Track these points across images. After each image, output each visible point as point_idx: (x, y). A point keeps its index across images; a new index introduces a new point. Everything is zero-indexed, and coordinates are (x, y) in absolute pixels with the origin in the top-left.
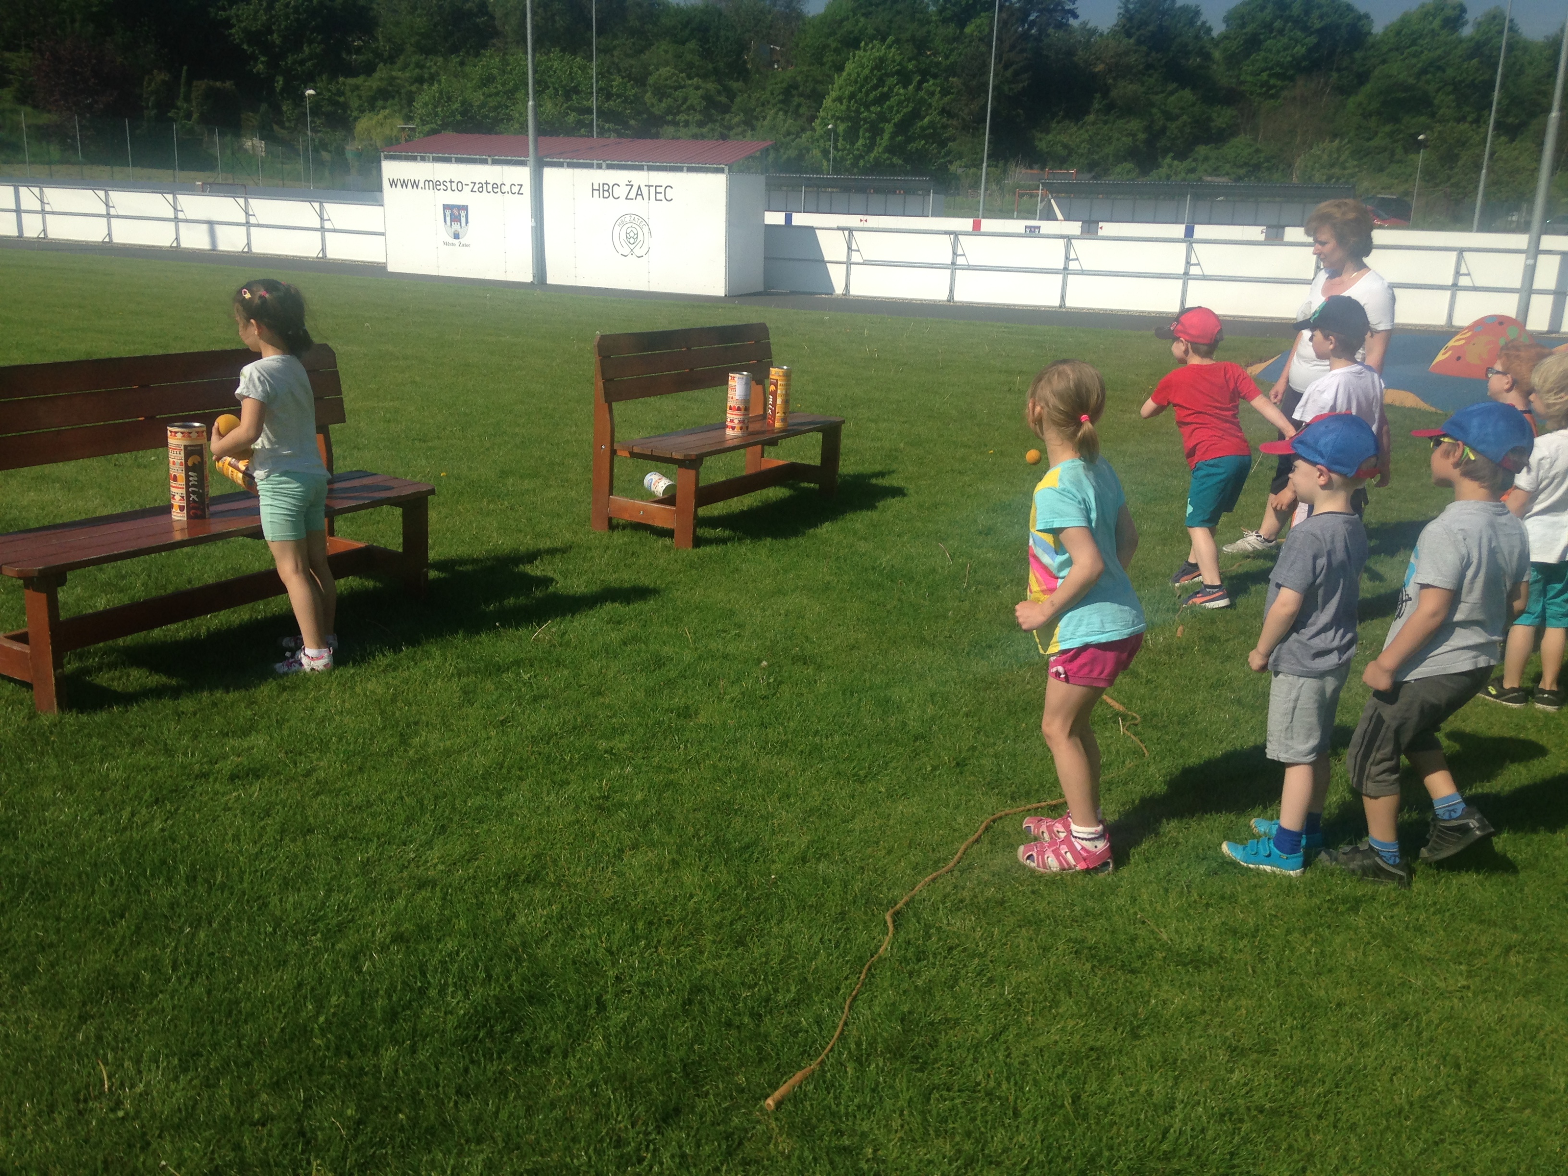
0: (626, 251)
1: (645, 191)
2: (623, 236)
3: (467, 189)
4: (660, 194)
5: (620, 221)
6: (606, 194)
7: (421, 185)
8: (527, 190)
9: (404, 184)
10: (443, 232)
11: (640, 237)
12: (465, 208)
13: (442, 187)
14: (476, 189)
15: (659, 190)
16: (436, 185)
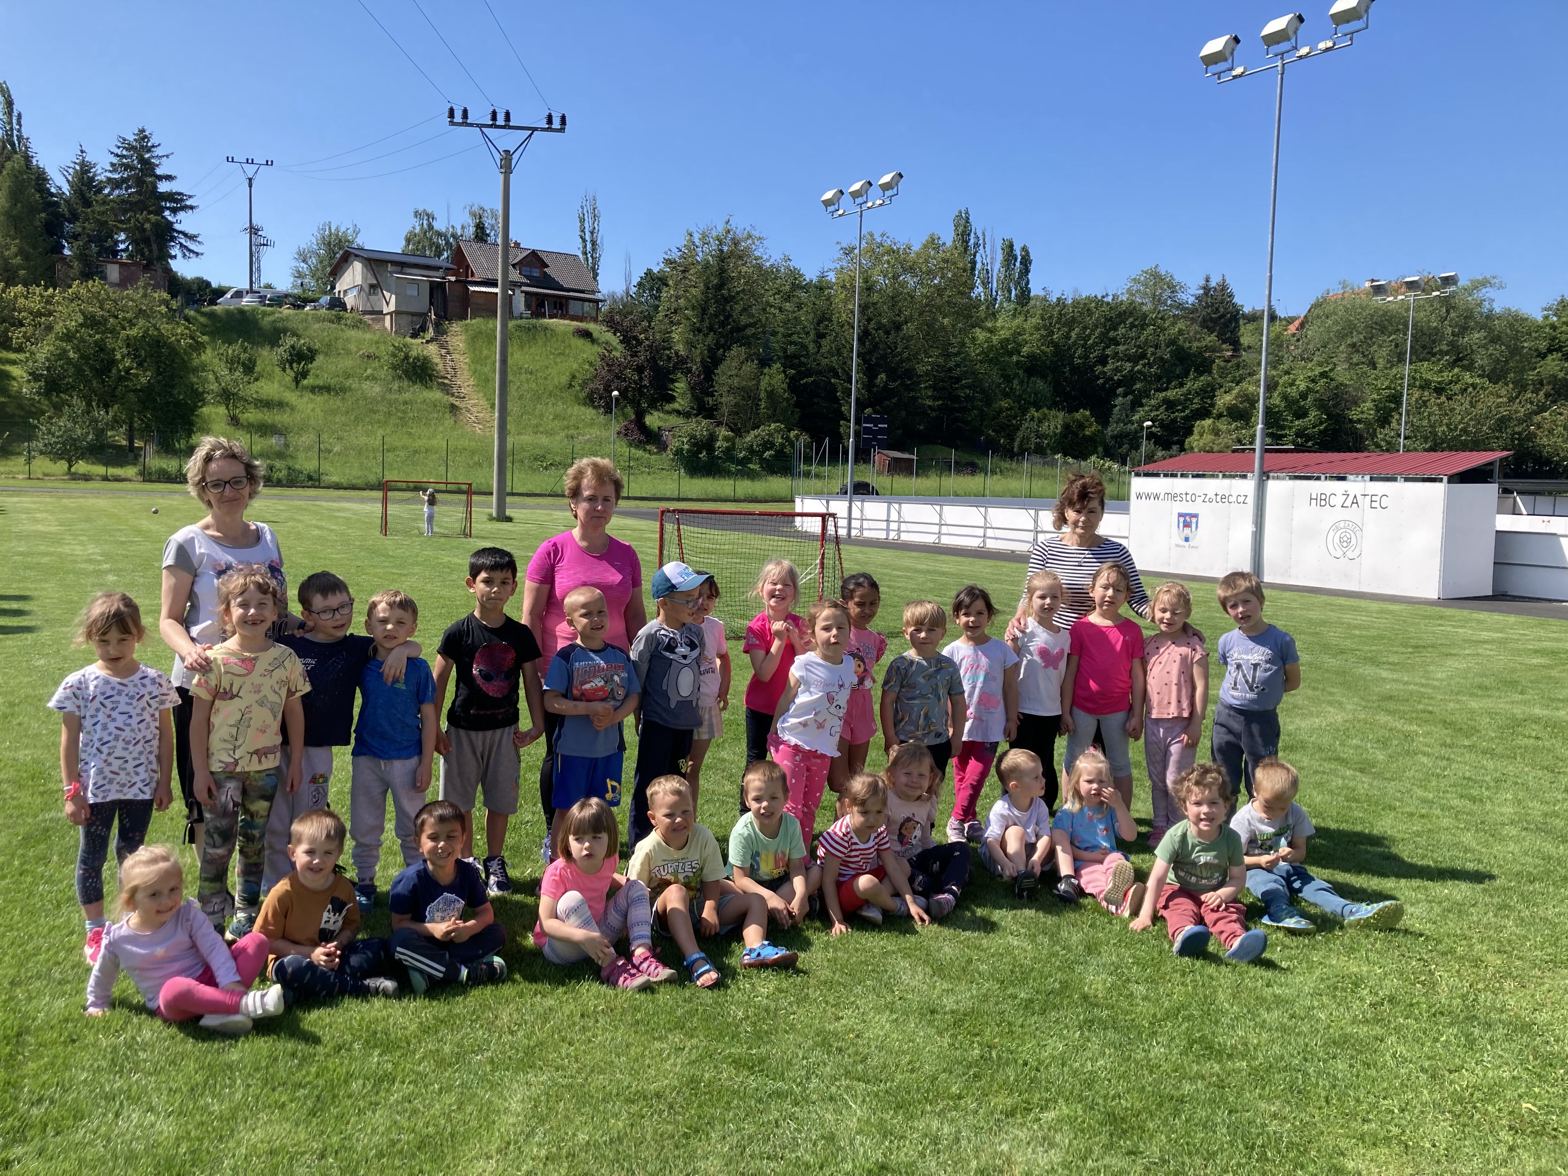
0: (1339, 554)
1: (1360, 499)
2: (1337, 540)
3: (1199, 500)
4: (1375, 502)
5: (1335, 527)
6: (1323, 503)
7: (1162, 497)
8: (1251, 500)
9: (1148, 496)
10: (1176, 537)
11: (1353, 541)
13: (1179, 498)
14: (1206, 499)
15: (1374, 498)
16: (1174, 497)
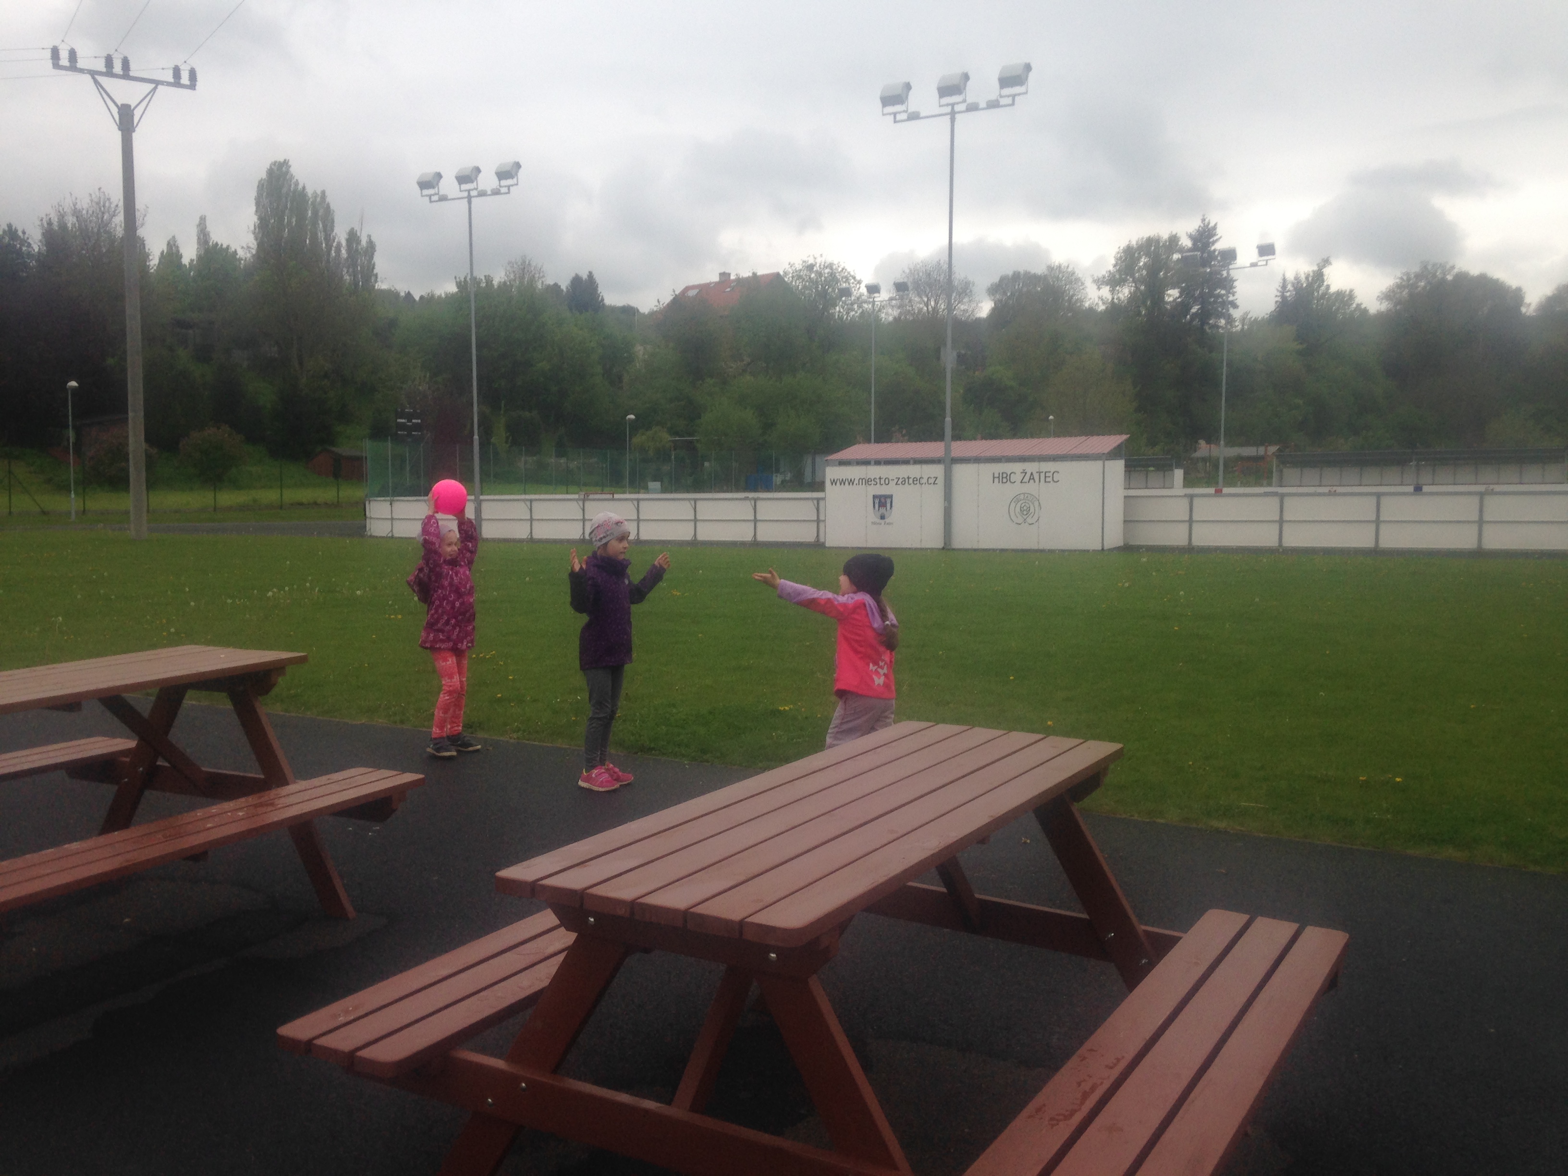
0: (1020, 520)
1: (1036, 476)
2: (1018, 509)
3: (893, 483)
4: (1048, 478)
5: (1016, 499)
6: (1005, 480)
7: (856, 482)
8: (941, 481)
9: (843, 482)
10: (872, 516)
11: (1032, 510)
12: (891, 497)
13: (873, 482)
14: (899, 482)
15: (1047, 475)
16: (868, 482)
